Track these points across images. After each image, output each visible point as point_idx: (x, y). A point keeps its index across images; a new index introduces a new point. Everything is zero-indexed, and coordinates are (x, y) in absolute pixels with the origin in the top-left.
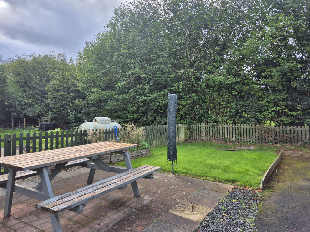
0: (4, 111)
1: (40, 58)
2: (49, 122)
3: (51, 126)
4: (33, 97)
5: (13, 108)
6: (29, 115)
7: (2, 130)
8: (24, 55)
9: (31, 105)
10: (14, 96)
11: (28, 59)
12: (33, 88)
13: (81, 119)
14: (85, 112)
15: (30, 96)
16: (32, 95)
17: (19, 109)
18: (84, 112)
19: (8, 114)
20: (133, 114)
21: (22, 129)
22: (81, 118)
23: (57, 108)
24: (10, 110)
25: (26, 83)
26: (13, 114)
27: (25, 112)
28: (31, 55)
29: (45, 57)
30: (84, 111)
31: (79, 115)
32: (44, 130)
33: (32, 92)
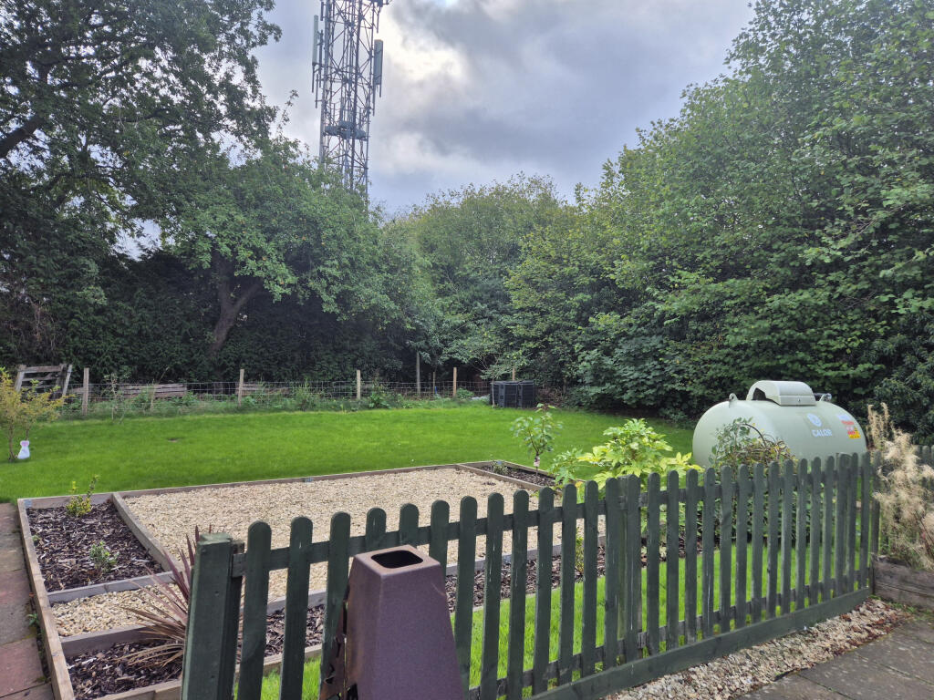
0: (400, 348)
1: (482, 198)
2: (514, 380)
3: (521, 394)
4: (466, 307)
5: (420, 340)
6: (459, 358)
7: (405, 402)
8: (446, 192)
9: (463, 330)
10: (427, 307)
11: (455, 202)
12: (466, 282)
13: (615, 375)
14: (629, 353)
15: (459, 305)
16: (462, 302)
17: (436, 341)
18: (625, 352)
19: (408, 355)
20: (837, 364)
21: (448, 399)
22: (615, 372)
23: (535, 339)
24: (414, 344)
25: (449, 270)
26: (420, 356)
27: (449, 350)
28: (461, 192)
29: (498, 192)
30: (625, 349)
31: (608, 362)
32: (503, 404)
33: (465, 294)
